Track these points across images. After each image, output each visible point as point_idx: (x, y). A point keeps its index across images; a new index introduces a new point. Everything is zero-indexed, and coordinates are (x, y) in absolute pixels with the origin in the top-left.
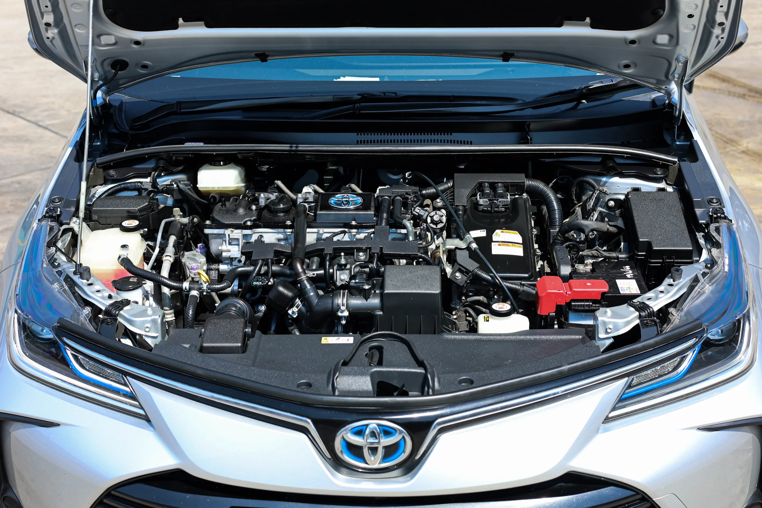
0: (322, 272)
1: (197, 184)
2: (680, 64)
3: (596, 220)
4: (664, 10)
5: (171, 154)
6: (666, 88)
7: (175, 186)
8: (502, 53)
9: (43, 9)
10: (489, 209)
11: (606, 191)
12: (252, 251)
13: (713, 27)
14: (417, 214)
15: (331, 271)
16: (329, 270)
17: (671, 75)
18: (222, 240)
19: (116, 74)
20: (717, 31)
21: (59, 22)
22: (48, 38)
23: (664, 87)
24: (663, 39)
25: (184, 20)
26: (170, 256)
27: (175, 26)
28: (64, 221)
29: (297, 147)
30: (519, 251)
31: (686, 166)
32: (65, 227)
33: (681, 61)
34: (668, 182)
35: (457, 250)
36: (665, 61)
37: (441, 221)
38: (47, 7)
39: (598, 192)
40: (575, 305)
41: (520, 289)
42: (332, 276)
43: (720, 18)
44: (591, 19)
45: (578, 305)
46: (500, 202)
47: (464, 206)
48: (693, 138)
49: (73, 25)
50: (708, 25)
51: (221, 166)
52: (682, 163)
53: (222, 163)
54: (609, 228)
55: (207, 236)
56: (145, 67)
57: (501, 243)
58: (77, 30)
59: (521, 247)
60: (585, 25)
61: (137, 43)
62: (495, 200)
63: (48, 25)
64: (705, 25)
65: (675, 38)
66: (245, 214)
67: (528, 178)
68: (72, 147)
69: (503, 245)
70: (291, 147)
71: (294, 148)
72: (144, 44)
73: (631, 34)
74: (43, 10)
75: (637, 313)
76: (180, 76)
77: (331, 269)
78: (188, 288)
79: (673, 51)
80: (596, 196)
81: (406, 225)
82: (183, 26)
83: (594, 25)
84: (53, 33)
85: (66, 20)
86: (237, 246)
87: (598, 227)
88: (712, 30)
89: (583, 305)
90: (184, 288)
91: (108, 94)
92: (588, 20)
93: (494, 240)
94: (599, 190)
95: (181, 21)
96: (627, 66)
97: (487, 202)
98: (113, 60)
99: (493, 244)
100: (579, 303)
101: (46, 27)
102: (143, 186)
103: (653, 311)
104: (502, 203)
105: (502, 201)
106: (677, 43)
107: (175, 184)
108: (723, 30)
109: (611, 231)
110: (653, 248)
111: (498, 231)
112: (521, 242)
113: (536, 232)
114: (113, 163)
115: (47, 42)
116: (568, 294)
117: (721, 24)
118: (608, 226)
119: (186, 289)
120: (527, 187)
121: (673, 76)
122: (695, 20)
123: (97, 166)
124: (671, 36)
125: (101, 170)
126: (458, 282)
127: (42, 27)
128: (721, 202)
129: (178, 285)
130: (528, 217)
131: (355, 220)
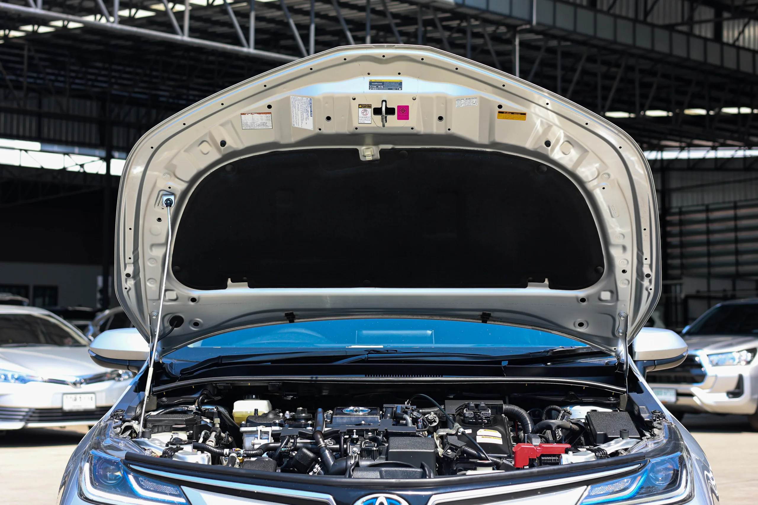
0: (338, 446)
1: (233, 409)
2: (622, 319)
3: (560, 420)
4: (603, 267)
5: (214, 383)
6: (615, 350)
7: (215, 410)
8: (481, 313)
9: (127, 260)
10: (474, 421)
11: (569, 411)
12: (281, 433)
13: (642, 279)
14: (415, 417)
15: (345, 446)
16: (343, 446)
17: (617, 331)
18: (254, 437)
19: (172, 329)
20: (646, 283)
21: (136, 275)
22: (126, 288)
23: (613, 348)
24: (606, 295)
25: (232, 281)
26: (212, 442)
27: (224, 287)
28: (127, 419)
29: (316, 378)
30: (500, 442)
31: (634, 395)
32: (127, 424)
33: (622, 315)
34: (621, 409)
35: (448, 436)
36: (610, 318)
37: (435, 420)
38: (130, 258)
39: (563, 411)
40: (545, 459)
41: (500, 462)
42: (346, 450)
43: (646, 270)
44: (549, 281)
45: (547, 459)
46: (483, 414)
47: (453, 415)
48: (639, 380)
49: (147, 278)
50: (638, 279)
51: (253, 398)
52: (631, 394)
53: (254, 396)
54: (572, 426)
55: (242, 433)
56: (196, 324)
57: (484, 436)
58: (148, 284)
59: (501, 439)
60: (544, 286)
61: (194, 300)
62: (478, 412)
63: (128, 275)
64: (637, 280)
65: (614, 293)
66: (274, 418)
67: (506, 404)
68: (131, 385)
69: (485, 437)
70: (312, 378)
71: (314, 379)
72: (199, 301)
73: (581, 293)
74: (126, 262)
75: (594, 454)
76: (220, 347)
77: (345, 445)
78: (228, 453)
79: (615, 307)
80: (561, 415)
81: (407, 418)
82: (232, 286)
83: (552, 286)
84: (130, 284)
85: (141, 275)
86: (267, 440)
87: (563, 424)
88: (642, 282)
89: (551, 459)
90: (225, 453)
91: (161, 356)
92: (547, 282)
93: (478, 434)
94: (564, 410)
95: (229, 281)
96: (581, 325)
97: (472, 414)
98: (172, 316)
99: (477, 437)
100: (548, 458)
101: (126, 277)
102: (189, 409)
103: (607, 453)
104: (484, 415)
105: (484, 413)
106: (617, 299)
107: (215, 408)
108: (650, 281)
109: (574, 428)
110: (608, 436)
111: (481, 430)
112: (501, 437)
113: (513, 435)
114: (165, 392)
115: (125, 292)
116: (538, 449)
117: (648, 276)
118: (571, 424)
119: (226, 454)
120: (505, 410)
121: (618, 331)
122: (628, 275)
123: (153, 394)
124: (612, 292)
125: (155, 398)
126: (450, 456)
127: (123, 277)
128: (662, 412)
129: (220, 451)
130: (506, 427)
131: (364, 421)
